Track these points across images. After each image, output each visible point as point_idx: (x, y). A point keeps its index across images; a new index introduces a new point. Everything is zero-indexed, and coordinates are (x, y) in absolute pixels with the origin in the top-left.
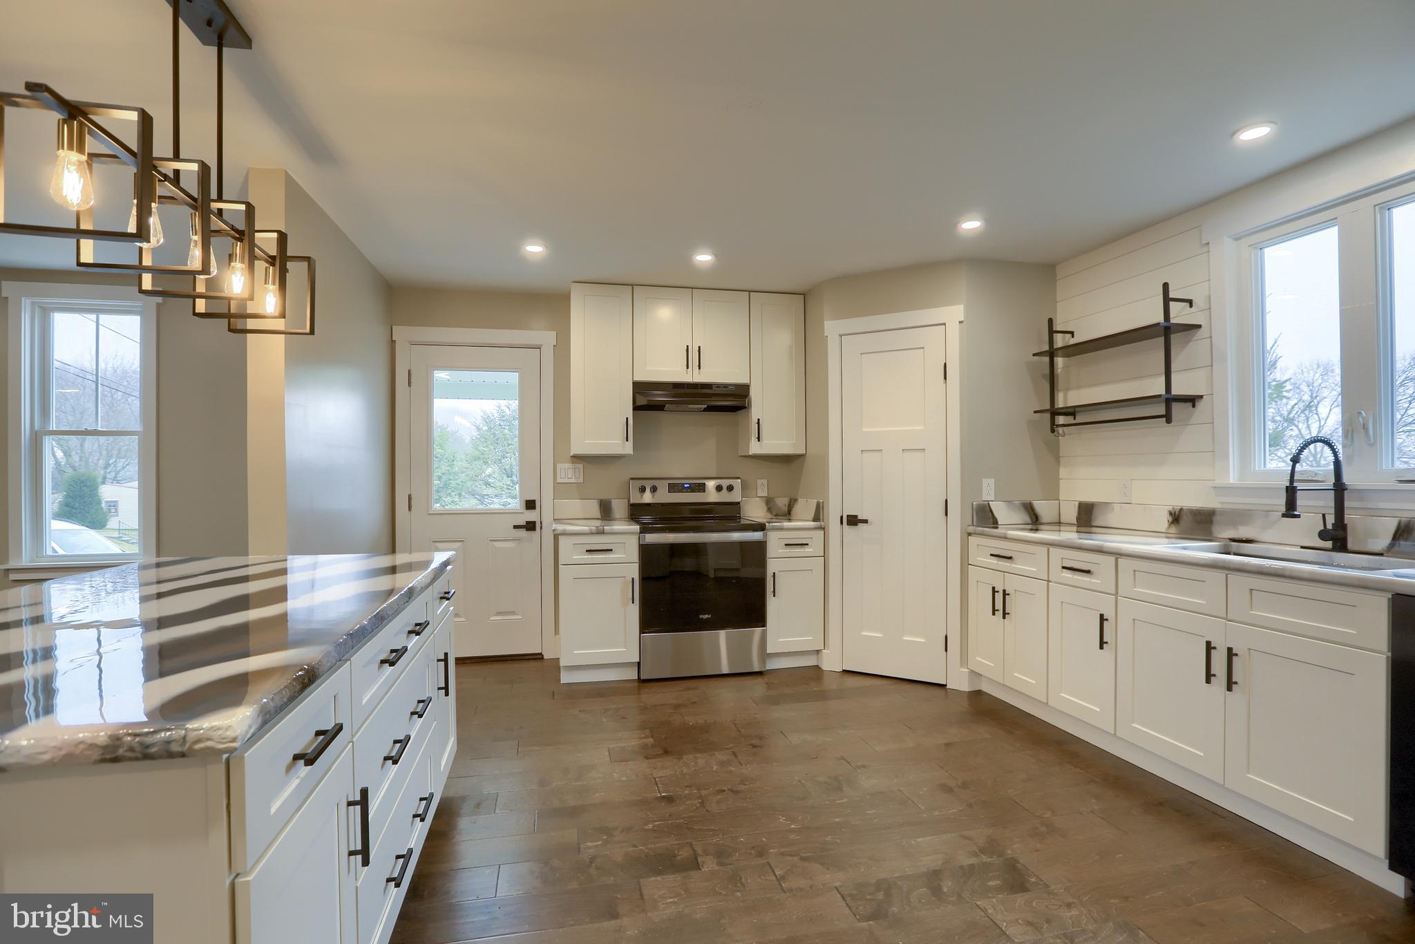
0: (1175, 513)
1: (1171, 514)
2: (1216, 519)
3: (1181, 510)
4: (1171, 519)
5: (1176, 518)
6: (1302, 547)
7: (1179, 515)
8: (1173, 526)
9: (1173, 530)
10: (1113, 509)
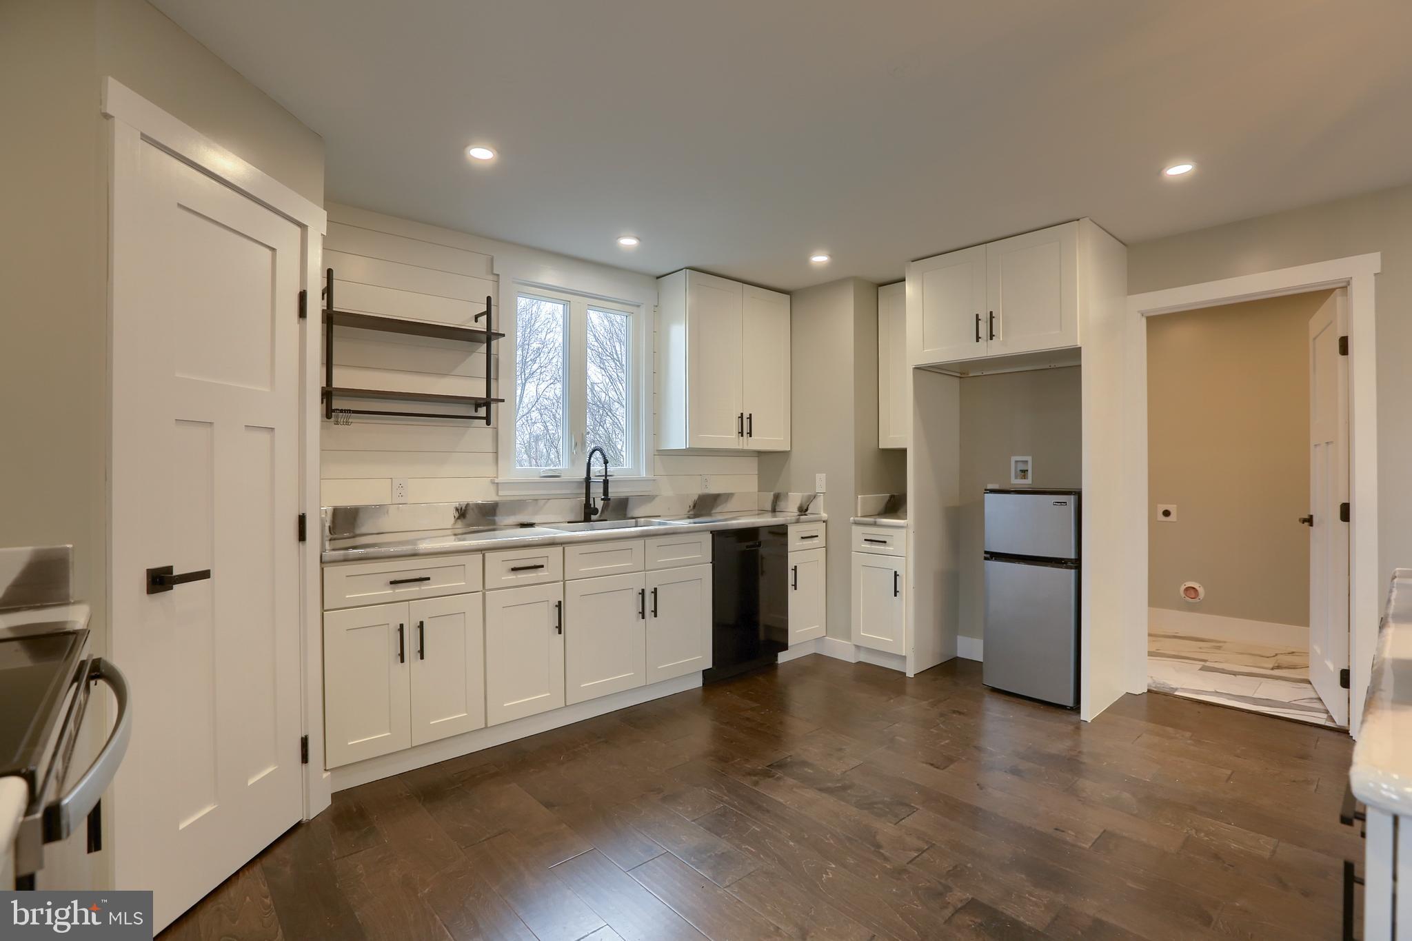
0: (461, 508)
1: (457, 509)
2: (499, 510)
3: (467, 505)
4: (457, 515)
5: (462, 513)
6: (569, 522)
7: (465, 510)
8: (459, 521)
9: (460, 524)
10: (387, 512)
